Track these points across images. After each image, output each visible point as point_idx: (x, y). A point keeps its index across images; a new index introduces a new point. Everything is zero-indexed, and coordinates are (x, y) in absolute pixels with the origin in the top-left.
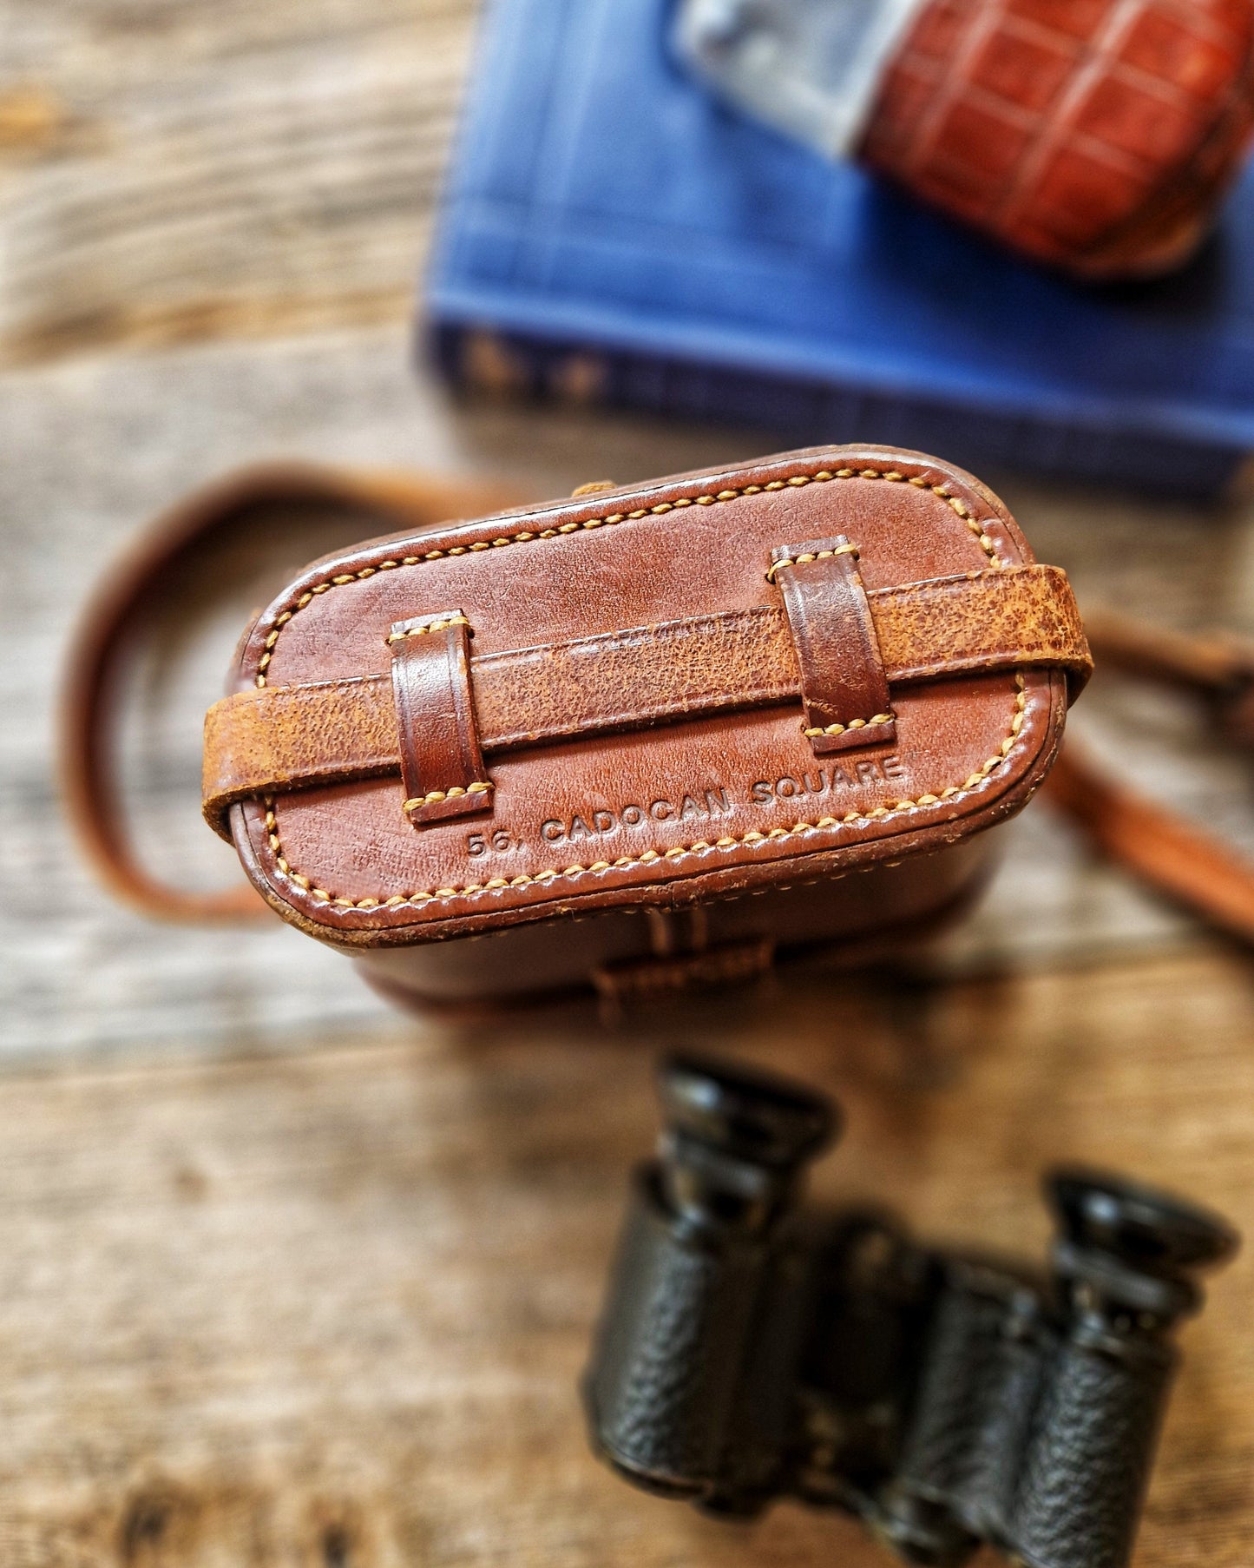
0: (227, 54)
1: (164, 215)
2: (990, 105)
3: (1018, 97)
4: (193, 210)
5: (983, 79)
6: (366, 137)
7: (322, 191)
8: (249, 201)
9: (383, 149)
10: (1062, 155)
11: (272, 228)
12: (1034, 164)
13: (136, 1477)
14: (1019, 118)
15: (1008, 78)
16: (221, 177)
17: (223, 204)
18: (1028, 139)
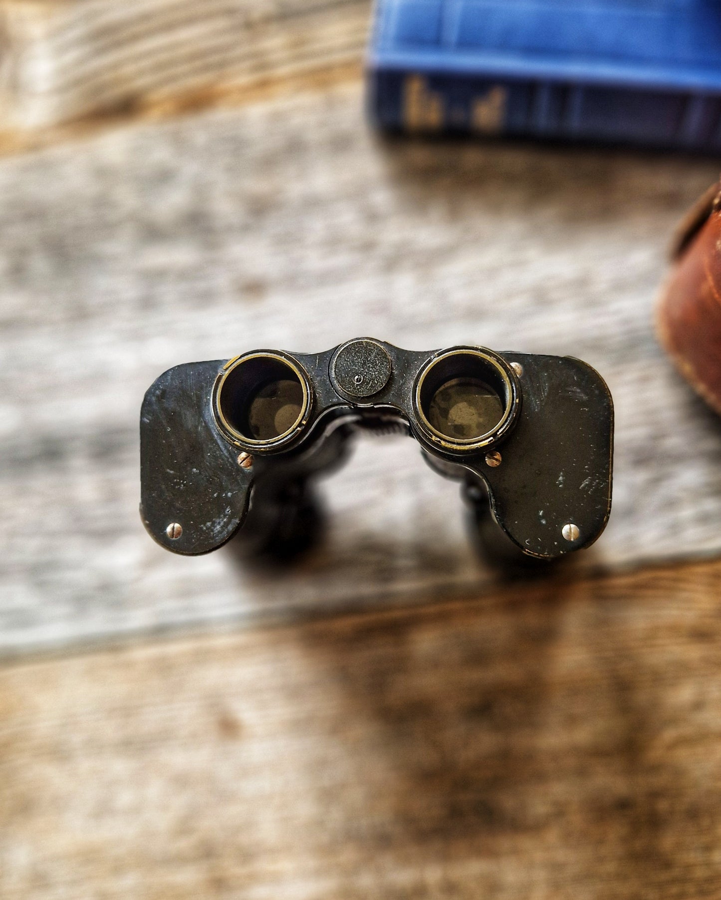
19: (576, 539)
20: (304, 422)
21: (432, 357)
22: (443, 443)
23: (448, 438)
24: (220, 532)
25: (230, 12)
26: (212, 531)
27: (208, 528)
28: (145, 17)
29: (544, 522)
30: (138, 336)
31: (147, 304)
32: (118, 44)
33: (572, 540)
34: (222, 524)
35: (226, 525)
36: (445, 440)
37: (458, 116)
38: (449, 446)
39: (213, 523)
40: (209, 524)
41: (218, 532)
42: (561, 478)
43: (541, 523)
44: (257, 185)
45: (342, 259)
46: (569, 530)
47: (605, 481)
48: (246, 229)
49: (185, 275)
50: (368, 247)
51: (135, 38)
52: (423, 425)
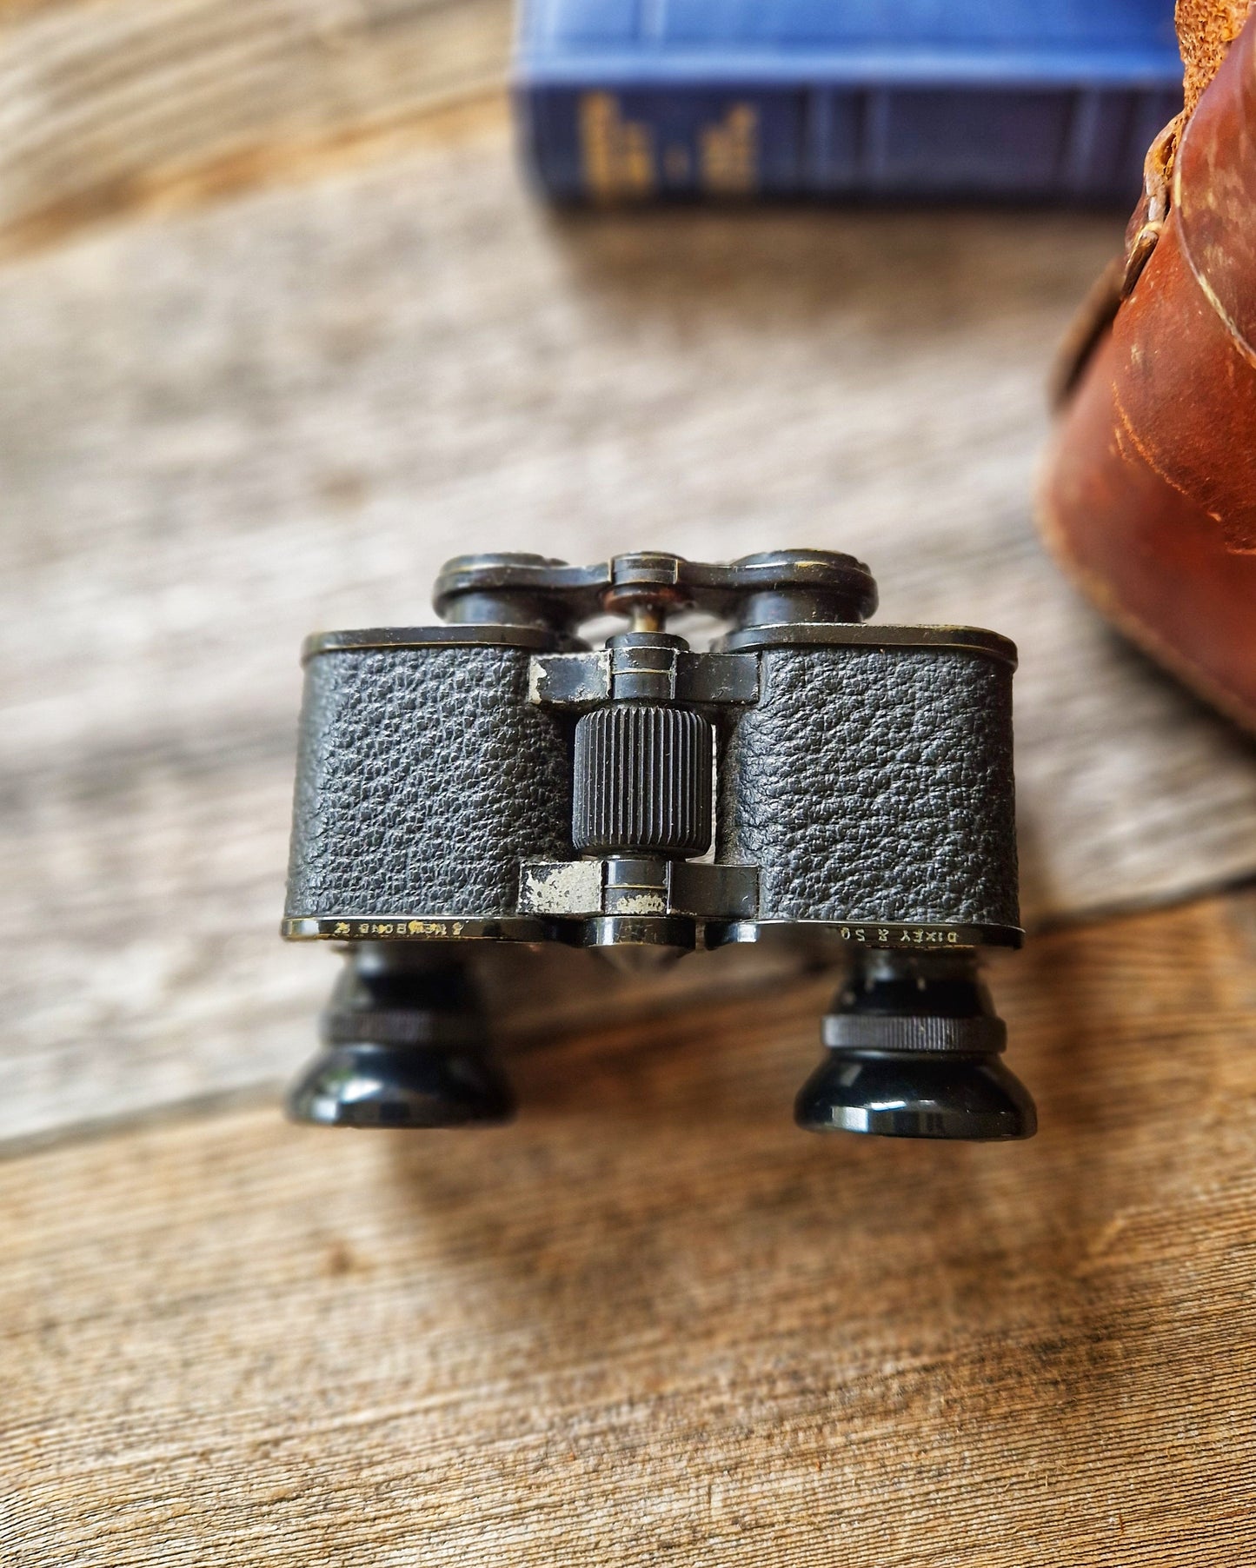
25: (282, 22)
28: (136, 40)
30: (147, 586)
31: (161, 527)
32: (95, 89)
37: (678, 165)
44: (338, 310)
45: (493, 429)
48: (325, 387)
49: (222, 473)
50: (537, 403)
51: (123, 76)
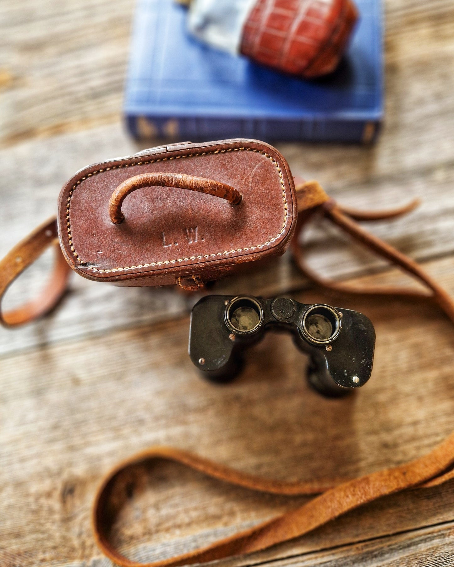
0: (61, 54)
1: (46, 100)
2: (274, 32)
3: (280, 28)
4: (54, 98)
5: (269, 25)
6: (104, 72)
7: (92, 88)
8: (70, 94)
9: (109, 75)
10: (294, 42)
11: (78, 101)
12: (287, 47)
13: (65, 476)
14: (281, 34)
15: (276, 24)
16: (62, 88)
17: (63, 95)
18: (284, 40)
19: (358, 383)
20: (260, 326)
21: (311, 307)
22: (312, 340)
23: (314, 338)
24: (220, 364)
26: (217, 363)
27: (215, 361)
29: (346, 374)
33: (356, 382)
34: (221, 361)
35: (222, 361)
36: (313, 339)
38: (315, 341)
39: (218, 361)
40: (216, 360)
41: (219, 364)
42: (354, 358)
43: (345, 375)
46: (355, 379)
47: (370, 362)
52: (305, 332)
